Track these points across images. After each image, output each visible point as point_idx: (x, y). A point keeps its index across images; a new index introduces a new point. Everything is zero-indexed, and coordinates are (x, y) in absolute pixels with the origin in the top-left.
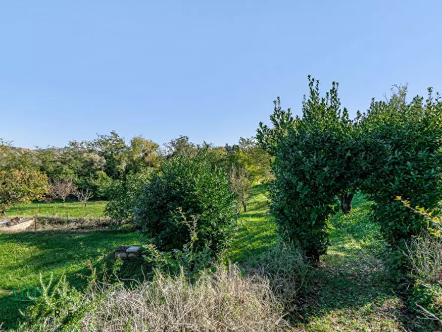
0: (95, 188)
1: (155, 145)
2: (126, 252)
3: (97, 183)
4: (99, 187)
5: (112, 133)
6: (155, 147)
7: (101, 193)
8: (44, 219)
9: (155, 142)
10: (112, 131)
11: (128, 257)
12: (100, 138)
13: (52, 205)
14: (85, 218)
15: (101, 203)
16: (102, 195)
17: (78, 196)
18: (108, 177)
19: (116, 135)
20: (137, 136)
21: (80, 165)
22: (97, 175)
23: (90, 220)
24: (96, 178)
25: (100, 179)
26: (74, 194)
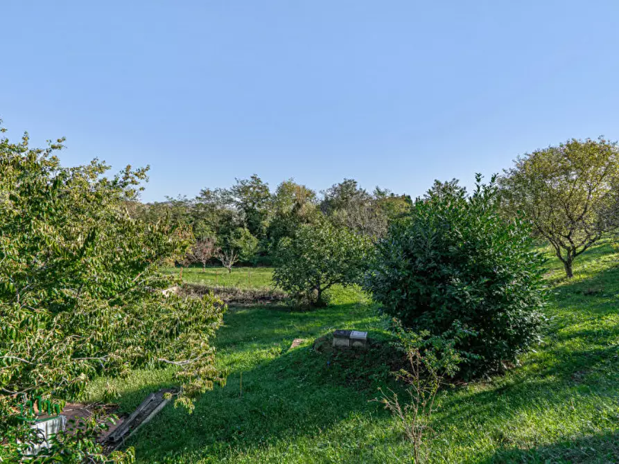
0: (237, 249)
1: (310, 192)
2: (350, 339)
3: (239, 243)
4: (241, 249)
5: (252, 177)
6: (310, 194)
7: (244, 257)
8: (189, 287)
9: (311, 189)
10: (252, 175)
11: (353, 347)
12: (240, 184)
13: (190, 270)
14: (237, 288)
15: (246, 270)
16: (246, 259)
17: (222, 260)
18: (252, 237)
19: (259, 181)
20: (287, 180)
21: (217, 219)
22: (240, 233)
23: (244, 291)
24: (238, 237)
25: (242, 239)
26: (216, 256)
